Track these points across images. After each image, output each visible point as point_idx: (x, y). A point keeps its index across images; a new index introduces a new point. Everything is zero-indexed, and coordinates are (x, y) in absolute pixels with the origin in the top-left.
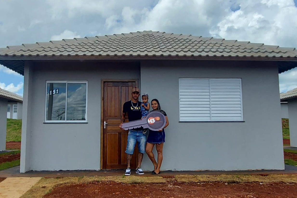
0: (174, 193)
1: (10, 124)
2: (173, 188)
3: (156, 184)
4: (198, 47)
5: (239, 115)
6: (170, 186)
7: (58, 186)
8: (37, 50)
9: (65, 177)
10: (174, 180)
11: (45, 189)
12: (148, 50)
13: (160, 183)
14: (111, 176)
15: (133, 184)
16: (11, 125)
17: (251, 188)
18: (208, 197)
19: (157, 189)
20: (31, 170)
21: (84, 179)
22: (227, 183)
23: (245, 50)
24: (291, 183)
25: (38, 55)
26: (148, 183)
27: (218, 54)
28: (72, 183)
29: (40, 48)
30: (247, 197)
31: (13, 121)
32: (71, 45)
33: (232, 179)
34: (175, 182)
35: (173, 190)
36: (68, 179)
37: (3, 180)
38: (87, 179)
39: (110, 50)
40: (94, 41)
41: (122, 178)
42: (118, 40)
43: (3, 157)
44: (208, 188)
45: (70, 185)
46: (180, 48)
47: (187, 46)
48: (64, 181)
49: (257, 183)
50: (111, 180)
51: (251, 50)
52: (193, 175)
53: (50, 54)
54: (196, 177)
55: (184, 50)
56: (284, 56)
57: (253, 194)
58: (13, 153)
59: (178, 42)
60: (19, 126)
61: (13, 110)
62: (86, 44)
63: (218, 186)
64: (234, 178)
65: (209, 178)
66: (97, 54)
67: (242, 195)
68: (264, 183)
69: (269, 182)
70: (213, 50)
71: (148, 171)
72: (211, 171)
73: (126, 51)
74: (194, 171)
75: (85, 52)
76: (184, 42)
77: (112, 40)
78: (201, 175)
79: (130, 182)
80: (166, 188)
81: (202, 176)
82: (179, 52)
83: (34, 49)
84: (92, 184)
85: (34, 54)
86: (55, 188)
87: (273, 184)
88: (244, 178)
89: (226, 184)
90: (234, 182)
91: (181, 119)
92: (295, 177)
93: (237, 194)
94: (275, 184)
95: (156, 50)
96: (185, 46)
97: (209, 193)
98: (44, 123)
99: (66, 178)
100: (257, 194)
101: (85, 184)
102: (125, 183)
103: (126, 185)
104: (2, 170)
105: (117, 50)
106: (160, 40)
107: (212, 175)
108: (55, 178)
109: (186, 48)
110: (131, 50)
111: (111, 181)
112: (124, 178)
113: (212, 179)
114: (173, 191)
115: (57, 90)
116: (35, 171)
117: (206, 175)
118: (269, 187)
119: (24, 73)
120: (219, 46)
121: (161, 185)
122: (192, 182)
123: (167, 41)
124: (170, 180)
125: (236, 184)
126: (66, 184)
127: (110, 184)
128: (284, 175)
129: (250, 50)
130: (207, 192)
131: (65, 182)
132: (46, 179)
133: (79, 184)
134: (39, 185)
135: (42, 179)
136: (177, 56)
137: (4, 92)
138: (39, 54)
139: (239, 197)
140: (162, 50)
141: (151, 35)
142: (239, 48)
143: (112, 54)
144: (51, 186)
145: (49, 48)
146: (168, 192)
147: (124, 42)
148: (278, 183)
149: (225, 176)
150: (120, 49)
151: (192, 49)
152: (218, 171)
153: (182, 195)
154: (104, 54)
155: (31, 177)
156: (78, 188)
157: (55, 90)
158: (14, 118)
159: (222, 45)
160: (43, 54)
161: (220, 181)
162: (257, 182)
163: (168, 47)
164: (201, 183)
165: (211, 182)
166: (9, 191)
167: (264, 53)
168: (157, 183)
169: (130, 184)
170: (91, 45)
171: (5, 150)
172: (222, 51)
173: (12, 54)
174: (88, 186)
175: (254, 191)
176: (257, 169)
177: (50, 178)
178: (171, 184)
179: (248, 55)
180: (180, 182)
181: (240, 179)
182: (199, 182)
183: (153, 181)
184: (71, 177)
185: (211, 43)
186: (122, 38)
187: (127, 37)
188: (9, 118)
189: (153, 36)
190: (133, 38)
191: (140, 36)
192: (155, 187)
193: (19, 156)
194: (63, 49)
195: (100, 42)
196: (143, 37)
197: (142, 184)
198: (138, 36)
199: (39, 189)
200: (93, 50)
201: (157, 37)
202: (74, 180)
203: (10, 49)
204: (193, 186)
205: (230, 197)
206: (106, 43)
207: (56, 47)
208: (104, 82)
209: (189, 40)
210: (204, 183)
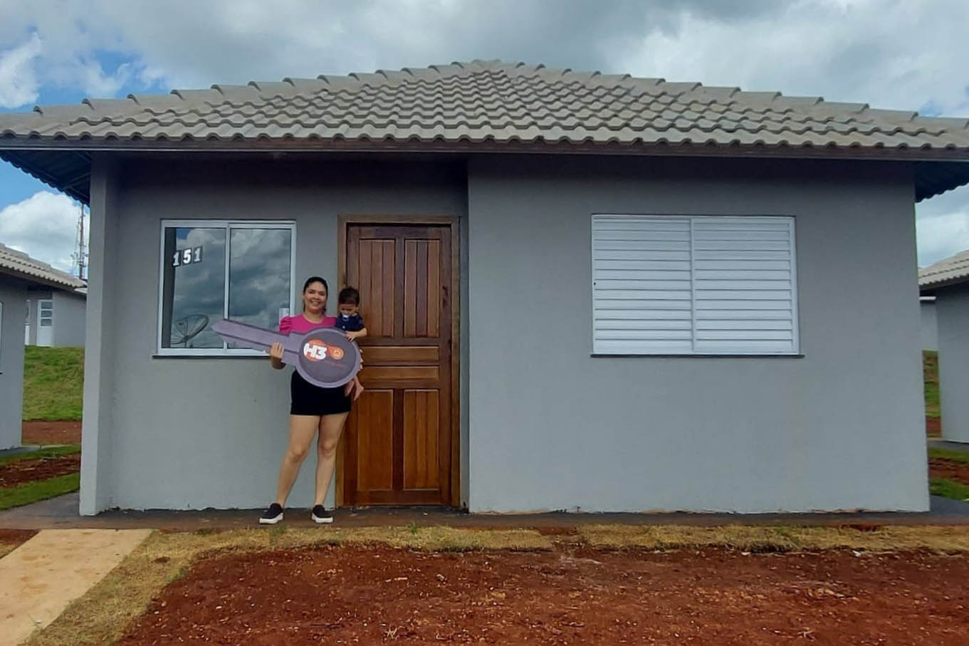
0: (580, 579)
1: (30, 363)
2: (577, 567)
3: (519, 553)
4: (655, 114)
5: (787, 335)
6: (565, 560)
7: (208, 558)
8: (132, 121)
9: (227, 529)
10: (576, 540)
11: (166, 567)
12: (494, 122)
13: (532, 551)
14: (373, 528)
15: (446, 553)
16: (34, 367)
17: (827, 567)
18: (692, 592)
19: (525, 569)
20: (115, 507)
21: (289, 535)
22: (748, 551)
23: (808, 124)
24: (954, 552)
25: (136, 137)
26: (493, 551)
27: (722, 138)
28: (250, 548)
29: (143, 112)
30: (813, 594)
31: (41, 354)
32: (241, 104)
33: (765, 540)
34: (579, 545)
35: (577, 572)
36: (237, 536)
37: (28, 539)
38: (298, 536)
39: (369, 122)
40: (315, 93)
41: (410, 534)
42: (390, 88)
43: (16, 467)
44: (687, 566)
45: (244, 552)
46: (596, 116)
47: (620, 111)
48: (226, 541)
49: (845, 550)
50: (377, 538)
51: (829, 124)
52: (640, 525)
53: (176, 132)
54: (646, 532)
55: (610, 123)
56: (934, 145)
57: (835, 586)
58: (49, 455)
59: (589, 96)
60: (58, 368)
61: (40, 318)
62: (290, 103)
63: (721, 561)
64: (771, 537)
65: (689, 534)
66: (329, 134)
67: (798, 589)
68: (868, 552)
69: (885, 550)
70: (702, 123)
71: (492, 513)
72: (694, 513)
73: (424, 126)
74: (640, 514)
75: (289, 126)
76: (609, 99)
77: (372, 89)
78: (662, 525)
79: (436, 545)
80: (555, 566)
81: (665, 529)
82: (595, 128)
83: (121, 117)
84: (316, 550)
85: (126, 131)
86: (199, 563)
87: (897, 557)
88: (804, 536)
89: (744, 554)
90: (771, 548)
91: (599, 348)
92: (964, 535)
93: (783, 584)
94: (902, 556)
95: (517, 122)
96: (613, 110)
97: (693, 580)
98: (156, 357)
99: (231, 531)
100: (846, 586)
101: (293, 551)
102: (420, 550)
103: (425, 555)
104: (21, 506)
105: (393, 122)
106: (529, 91)
107: (699, 526)
108: (194, 534)
109: (615, 116)
110: (439, 122)
111: (376, 541)
112: (416, 535)
113: (700, 537)
114: (577, 575)
115: (196, 249)
116: (126, 510)
117: (679, 526)
118: (883, 563)
119: (89, 195)
120: (723, 113)
121: (535, 555)
122: (636, 546)
123: (553, 93)
124: (563, 541)
125: (777, 555)
126: (232, 552)
127: (375, 551)
128: (929, 529)
129: (826, 126)
130: (687, 579)
131: (227, 544)
132: (165, 535)
133: (275, 550)
134: (145, 554)
135: (151, 536)
136: (589, 141)
137: (16, 257)
138: (141, 132)
139: (788, 593)
140: (540, 123)
141: (498, 74)
142: (789, 119)
143: (379, 134)
144: (186, 558)
145: (171, 114)
146: (562, 577)
147: (413, 95)
148: (912, 552)
149: (741, 528)
150: (401, 117)
151: (635, 119)
152: (717, 513)
153: (606, 587)
154: (354, 134)
155: (117, 530)
156: (272, 562)
157: (189, 251)
158: (41, 343)
159: (731, 106)
160: (153, 134)
161: (727, 546)
162: (846, 547)
163: (557, 114)
164: (664, 551)
165: (696, 549)
166: (51, 570)
167: (868, 134)
168: (525, 551)
169: (439, 551)
170: (306, 104)
171: (21, 446)
172: (733, 126)
173: (52, 134)
174: (304, 556)
175: (835, 575)
176: (840, 510)
177: (179, 532)
178: (570, 554)
179: (820, 141)
180: (597, 548)
181: (788, 539)
182: (657, 548)
183: (510, 545)
184: (246, 529)
185: (695, 102)
186: (406, 83)
187: (421, 81)
188: (27, 343)
189: (505, 76)
190: (438, 84)
191: (461, 77)
192: (518, 563)
193: (68, 463)
194: (216, 118)
195: (336, 94)
196: (472, 79)
197: (475, 552)
198: (456, 76)
199: (146, 566)
200: (313, 121)
201: (517, 81)
202: (259, 537)
203: (44, 114)
204: (639, 558)
205: (761, 596)
206: (352, 97)
207: (191, 111)
208: (349, 225)
209: (624, 91)
210: (676, 551)
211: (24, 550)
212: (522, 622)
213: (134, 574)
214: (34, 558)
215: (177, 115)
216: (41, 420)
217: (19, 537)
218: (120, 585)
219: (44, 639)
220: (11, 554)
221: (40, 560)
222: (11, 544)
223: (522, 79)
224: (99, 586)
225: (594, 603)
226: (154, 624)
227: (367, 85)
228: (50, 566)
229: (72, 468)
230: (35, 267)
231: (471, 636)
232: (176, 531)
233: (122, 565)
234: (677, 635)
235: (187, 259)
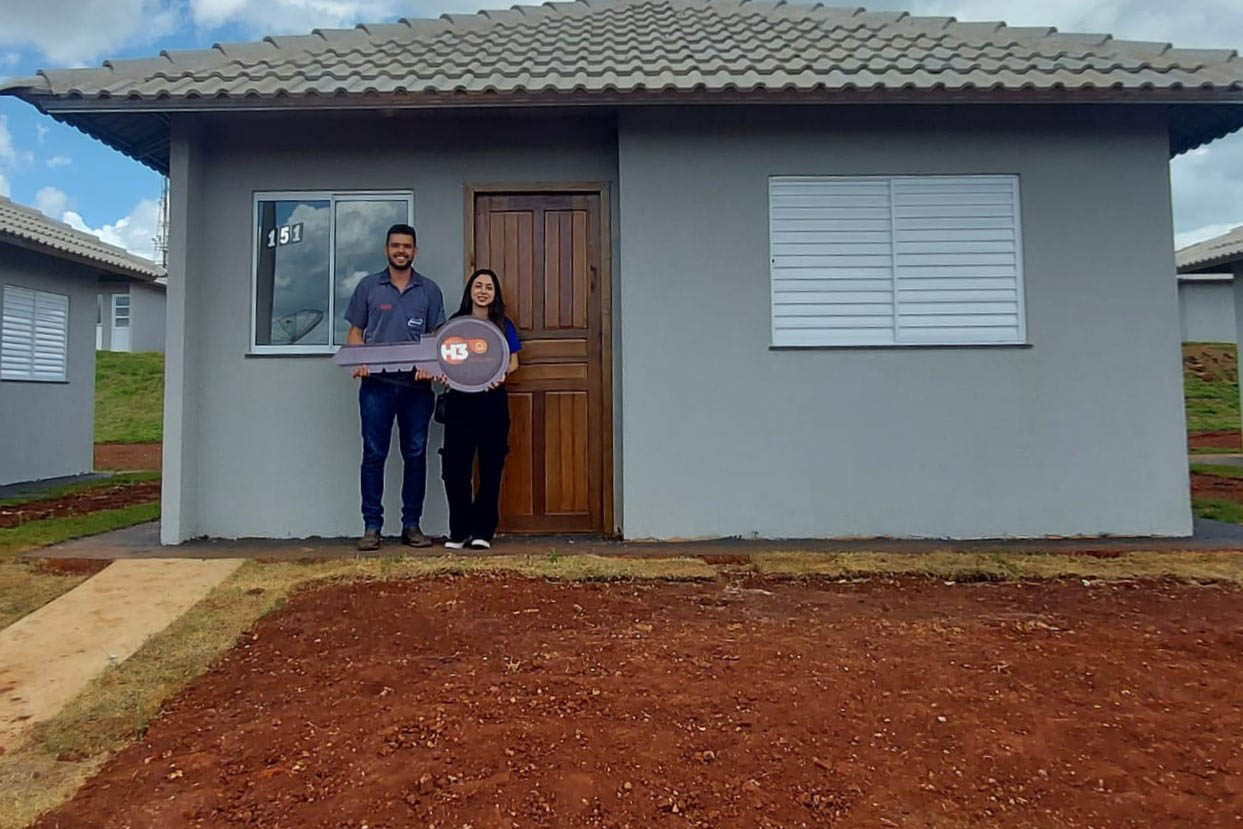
0: (744, 611)
1: (103, 372)
2: (742, 598)
3: (677, 583)
4: (846, 53)
5: (1012, 321)
6: (732, 590)
7: (308, 589)
8: (218, 75)
9: (333, 559)
10: (748, 569)
11: (260, 599)
12: (648, 67)
13: (691, 581)
14: (506, 557)
15: (588, 583)
16: (108, 377)
17: (1046, 598)
18: (874, 624)
19: (681, 601)
20: (203, 535)
21: (404, 563)
22: (952, 581)
23: (1033, 61)
24: (1208, 580)
25: (222, 94)
26: (645, 581)
27: (924, 81)
29: (231, 64)
30: (1023, 628)
31: (114, 360)
32: (348, 52)
33: (974, 567)
34: (750, 575)
35: (743, 602)
36: (344, 564)
37: (100, 570)
38: (414, 564)
39: (498, 71)
40: (437, 36)
41: (549, 563)
42: (528, 28)
44: (876, 597)
45: (351, 582)
46: (773, 57)
47: (804, 50)
48: (330, 570)
49: (1072, 579)
50: (507, 567)
51: (1058, 61)
53: (269, 87)
54: (833, 560)
55: (789, 66)
56: (1186, 85)
57: (1049, 619)
58: (126, 482)
59: (769, 34)
61: (114, 317)
62: (405, 49)
63: (918, 592)
64: (982, 564)
65: (883, 561)
66: (449, 85)
67: (1004, 621)
68: (1101, 580)
69: (1121, 579)
70: (902, 63)
72: (898, 539)
73: (562, 74)
74: (831, 540)
75: (402, 77)
77: (506, 29)
78: (855, 553)
79: (578, 575)
80: (717, 596)
81: (858, 556)
82: (770, 72)
83: (204, 71)
84: (435, 580)
85: (209, 88)
86: (298, 595)
87: (1135, 587)
88: (1024, 564)
89: (949, 583)
90: (982, 578)
91: (779, 339)
93: (987, 616)
94: (1143, 585)
95: (676, 67)
96: (795, 49)
97: (878, 611)
98: (250, 356)
99: (337, 561)
100: (1063, 618)
101: (409, 582)
102: (558, 580)
103: (564, 586)
104: (93, 535)
105: (526, 70)
106: (697, 26)
107: (899, 553)
108: (293, 563)
109: (797, 56)
110: (581, 69)
111: (507, 570)
112: (555, 563)
113: (896, 564)
114: (740, 607)
115: (294, 226)
116: (216, 539)
117: (874, 552)
118: (1115, 593)
119: (168, 164)
120: (930, 49)
121: (695, 585)
122: (817, 574)
123: (726, 29)
124: (732, 570)
125: (987, 585)
126: (337, 582)
127: (504, 582)
129: (1054, 63)
130: (872, 610)
131: (332, 573)
132: (260, 565)
133: (387, 579)
134: (235, 585)
135: (245, 565)
136: (759, 88)
138: (228, 89)
139: (991, 626)
140: (703, 67)
142: (1010, 55)
143: (508, 85)
144: (282, 589)
145: (264, 66)
146: (723, 608)
147: (555, 35)
148: (1154, 580)
149: (948, 555)
150: (536, 63)
151: (821, 60)
152: (925, 538)
153: (773, 619)
155: (204, 559)
156: (383, 593)
157: (287, 229)
158: (115, 348)
159: (942, 42)
160: (242, 91)
161: (927, 574)
162: (1072, 576)
163: (726, 56)
164: (850, 581)
165: (890, 577)
166: (126, 603)
167: (1107, 71)
168: (683, 580)
169: (580, 581)
170: (425, 50)
171: (92, 471)
172: (939, 65)
173: (125, 92)
174: (420, 587)
175: (1054, 607)
176: (1080, 535)
177: (276, 562)
178: (737, 584)
179: (1044, 81)
180: (770, 577)
181: (1004, 566)
182: (842, 577)
183: (666, 574)
184: (354, 558)
185: (900, 36)
186: (547, 21)
187: (567, 17)
188: (99, 347)
189: (670, 9)
190: (588, 20)
191: (616, 11)
192: (672, 593)
193: (149, 490)
194: (316, 69)
195: (461, 36)
196: (630, 13)
197: (624, 582)
198: (610, 10)
199: (237, 599)
200: (431, 71)
201: (684, 14)
202: (368, 566)
203: (115, 71)
204: (820, 588)
205: (958, 630)
206: (480, 41)
207: (288, 62)
208: (477, 195)
209: (812, 25)
210: (865, 581)
211: (96, 581)
212: (668, 656)
213: (223, 607)
214: (108, 590)
215: (270, 67)
216: (116, 442)
217: (89, 567)
218: (205, 619)
219: (119, 675)
220: (81, 586)
221: (115, 592)
222: (81, 575)
223: (690, 12)
224: (181, 620)
225: (755, 635)
226: (243, 658)
227: (499, 24)
228: (127, 599)
229: (153, 496)
230: (107, 253)
231: (606, 670)
232: (272, 561)
233: (209, 597)
234: (847, 669)
235: (284, 238)
